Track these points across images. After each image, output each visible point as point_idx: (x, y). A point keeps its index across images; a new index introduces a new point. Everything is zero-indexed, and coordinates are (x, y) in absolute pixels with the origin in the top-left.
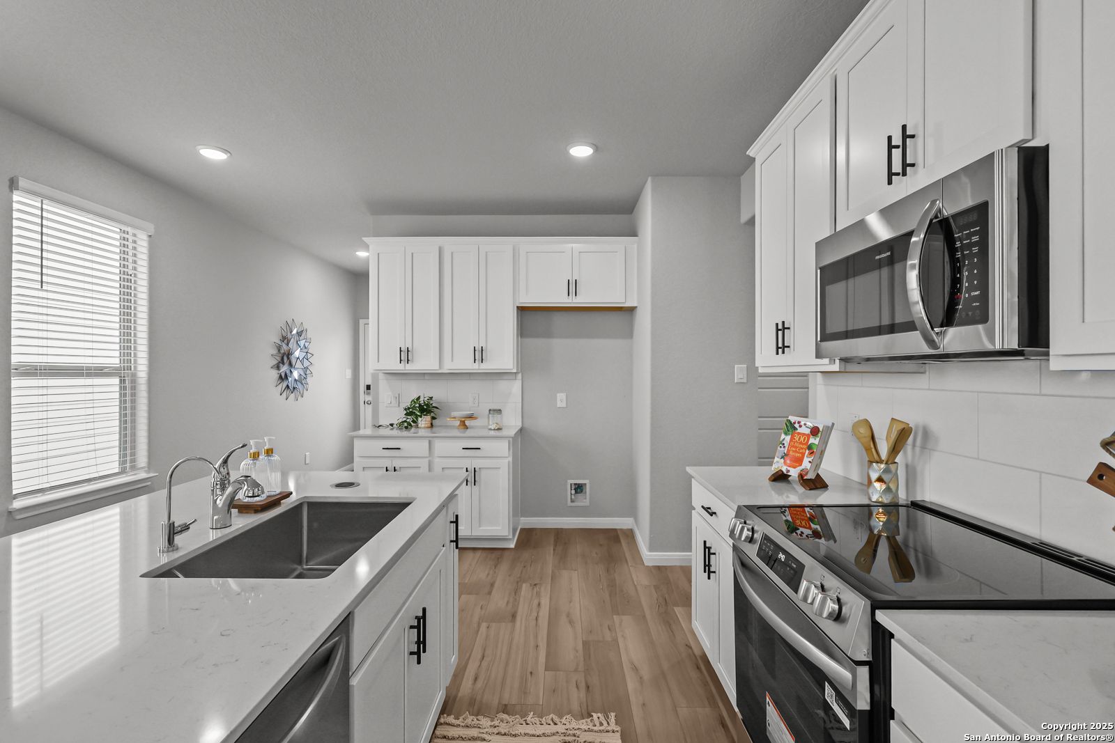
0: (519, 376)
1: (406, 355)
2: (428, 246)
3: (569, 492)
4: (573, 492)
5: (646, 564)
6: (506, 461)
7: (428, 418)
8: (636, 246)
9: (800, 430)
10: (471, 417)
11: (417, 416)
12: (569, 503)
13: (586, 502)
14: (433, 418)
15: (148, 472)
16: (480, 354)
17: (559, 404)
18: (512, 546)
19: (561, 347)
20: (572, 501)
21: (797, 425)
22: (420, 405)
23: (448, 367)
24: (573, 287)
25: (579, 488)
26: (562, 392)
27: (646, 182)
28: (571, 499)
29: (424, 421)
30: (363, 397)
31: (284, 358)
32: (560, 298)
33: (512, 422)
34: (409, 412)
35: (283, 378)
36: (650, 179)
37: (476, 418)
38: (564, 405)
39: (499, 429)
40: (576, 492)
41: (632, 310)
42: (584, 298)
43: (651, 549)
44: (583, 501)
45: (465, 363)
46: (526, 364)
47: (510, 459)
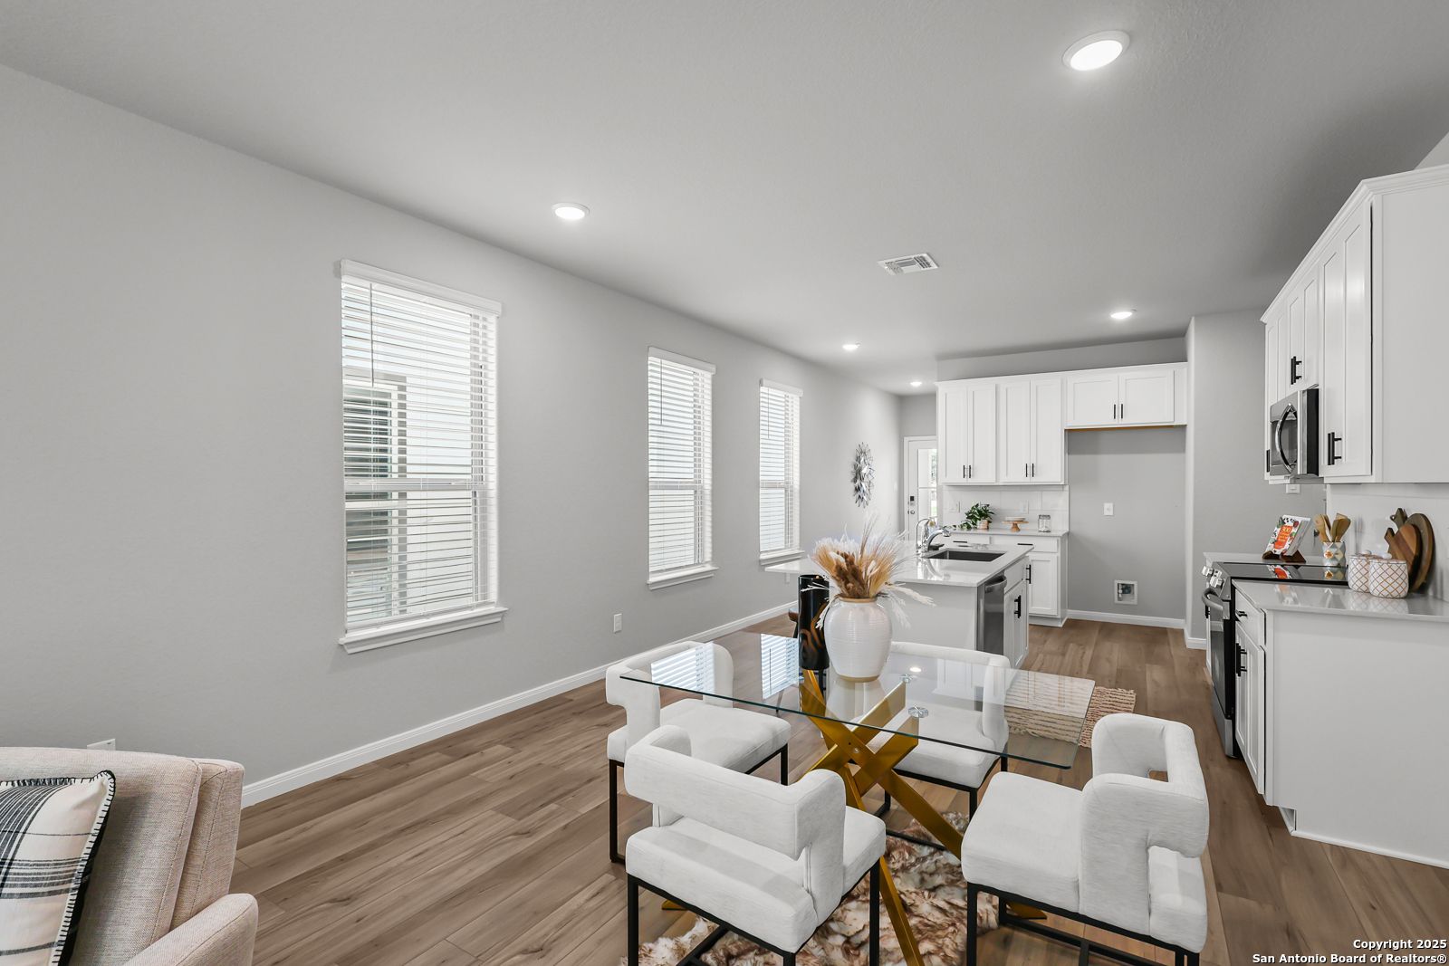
0: (1067, 488)
1: (968, 471)
2: (985, 386)
3: (1116, 592)
4: (1121, 591)
5: (1188, 647)
6: (1055, 556)
7: (986, 521)
8: (1185, 369)
9: (1287, 524)
10: (1022, 521)
11: (976, 519)
12: (1116, 601)
13: (1135, 602)
14: (989, 522)
15: (799, 549)
16: (1031, 470)
17: (1106, 513)
18: (1061, 625)
19: (1108, 463)
20: (1119, 599)
21: (1285, 521)
22: (979, 511)
23: (1003, 480)
24: (1119, 410)
25: (1127, 589)
26: (1108, 502)
27: (1190, 322)
28: (1118, 597)
29: (981, 524)
30: (907, 507)
31: (858, 475)
32: (1106, 420)
33: (1060, 527)
34: (970, 516)
35: (858, 489)
36: (1193, 318)
37: (1027, 522)
38: (1111, 513)
39: (1047, 532)
40: (1124, 592)
41: (1184, 427)
42: (1130, 420)
43: (1193, 635)
44: (1132, 600)
45: (1018, 477)
46: (1073, 479)
47: (1059, 554)
